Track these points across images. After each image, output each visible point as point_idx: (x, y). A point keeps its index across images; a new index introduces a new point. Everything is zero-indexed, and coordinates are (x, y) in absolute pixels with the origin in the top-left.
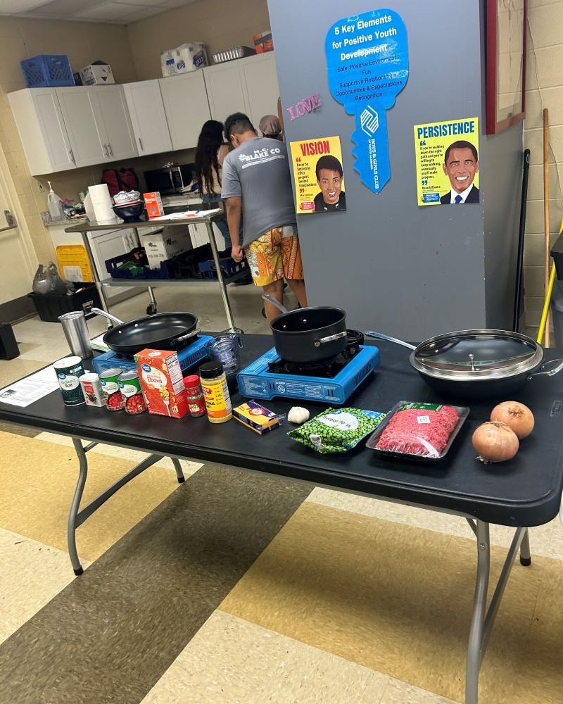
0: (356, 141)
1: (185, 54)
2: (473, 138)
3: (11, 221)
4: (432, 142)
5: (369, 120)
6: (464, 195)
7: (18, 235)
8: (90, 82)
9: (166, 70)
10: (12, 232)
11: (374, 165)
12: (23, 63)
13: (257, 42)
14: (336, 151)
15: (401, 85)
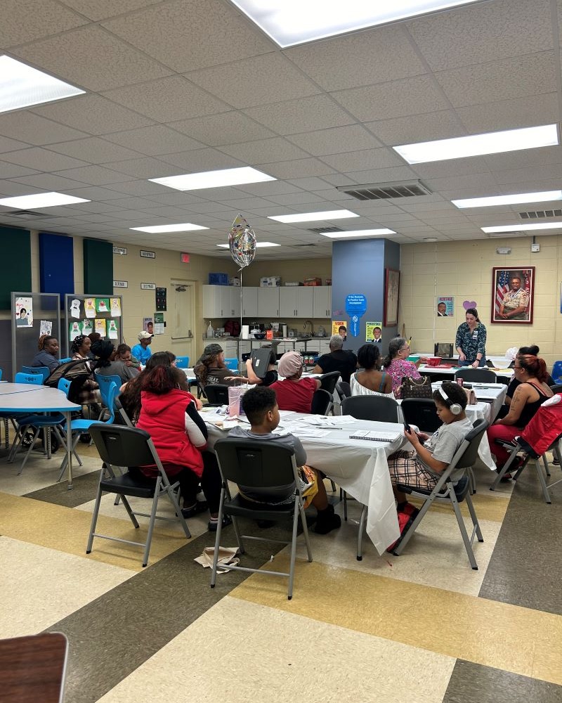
0: (351, 324)
1: (273, 280)
2: (380, 327)
3: (190, 335)
4: (371, 326)
5: (355, 319)
6: (378, 340)
7: (191, 341)
8: (232, 285)
9: (262, 284)
10: (189, 339)
11: (355, 330)
12: (210, 274)
13: (305, 282)
14: (345, 325)
15: (364, 312)
